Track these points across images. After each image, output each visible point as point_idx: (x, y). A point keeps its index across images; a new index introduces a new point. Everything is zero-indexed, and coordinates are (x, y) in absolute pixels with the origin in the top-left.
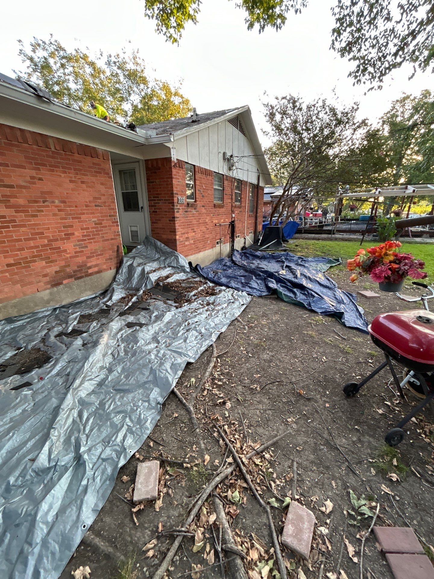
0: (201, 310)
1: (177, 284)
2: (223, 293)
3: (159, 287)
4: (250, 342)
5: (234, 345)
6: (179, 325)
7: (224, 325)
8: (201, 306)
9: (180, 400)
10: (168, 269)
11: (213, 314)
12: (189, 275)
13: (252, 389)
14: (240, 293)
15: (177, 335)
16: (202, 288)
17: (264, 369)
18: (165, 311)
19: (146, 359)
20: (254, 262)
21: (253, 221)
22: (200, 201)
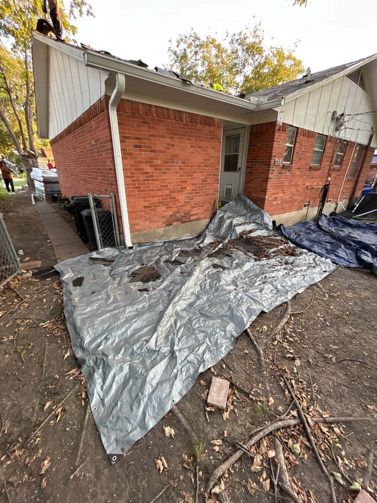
0: (279, 267)
1: (259, 239)
2: (304, 255)
3: (242, 240)
4: (330, 311)
5: (310, 309)
6: (257, 276)
7: (302, 287)
8: (279, 264)
9: (251, 340)
10: (252, 224)
11: (291, 273)
12: (271, 233)
13: (326, 357)
14: (323, 259)
15: (254, 284)
16: (282, 247)
17: (343, 343)
18: (245, 260)
19: (226, 297)
20: (344, 229)
21: (352, 186)
22: (296, 164)
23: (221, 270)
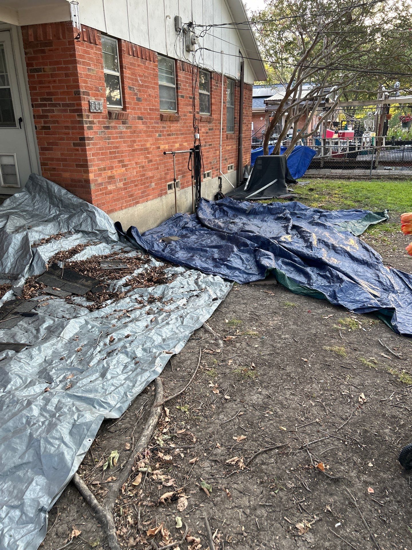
0: (138, 312)
1: (93, 265)
2: (179, 278)
3: (57, 272)
4: (228, 371)
5: (196, 379)
6: (94, 343)
7: (179, 341)
8: (137, 306)
9: (85, 499)
10: (75, 236)
11: (160, 319)
12: (117, 248)
13: (229, 465)
14: (210, 278)
15: (88, 363)
16: (140, 271)
17: (252, 424)
18: (67, 316)
19: (22, 417)
20: (237, 220)
21: (235, 147)
22: (134, 109)
23: (11, 353)
